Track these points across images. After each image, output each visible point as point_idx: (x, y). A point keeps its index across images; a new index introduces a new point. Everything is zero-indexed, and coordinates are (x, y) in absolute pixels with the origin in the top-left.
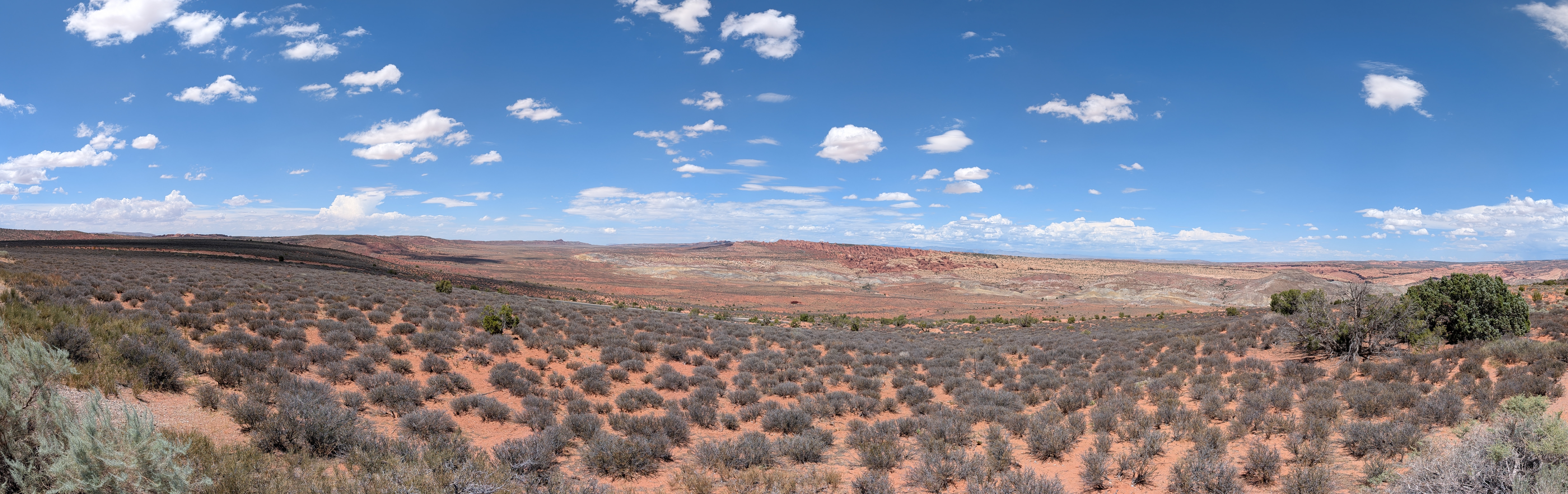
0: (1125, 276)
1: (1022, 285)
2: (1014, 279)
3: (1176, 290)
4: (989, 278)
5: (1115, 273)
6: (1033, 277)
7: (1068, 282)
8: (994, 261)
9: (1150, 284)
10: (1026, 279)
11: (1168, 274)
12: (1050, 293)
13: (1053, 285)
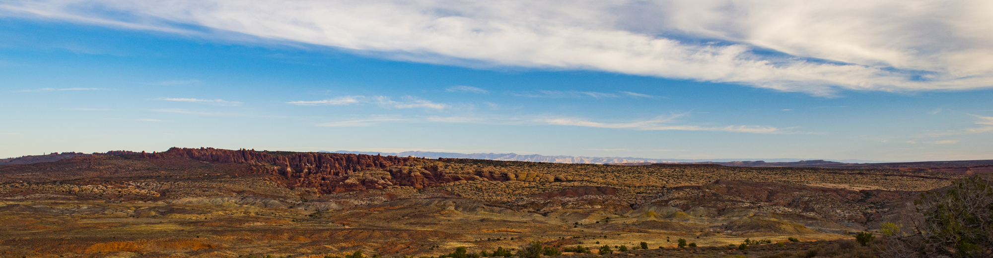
0: (699, 188)
1: (545, 205)
2: (533, 195)
3: (782, 208)
4: (498, 195)
5: (683, 184)
6: (563, 192)
7: (614, 198)
8: (504, 170)
9: (739, 199)
10: (550, 195)
11: (769, 185)
12: (586, 215)
13: (591, 203)
